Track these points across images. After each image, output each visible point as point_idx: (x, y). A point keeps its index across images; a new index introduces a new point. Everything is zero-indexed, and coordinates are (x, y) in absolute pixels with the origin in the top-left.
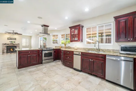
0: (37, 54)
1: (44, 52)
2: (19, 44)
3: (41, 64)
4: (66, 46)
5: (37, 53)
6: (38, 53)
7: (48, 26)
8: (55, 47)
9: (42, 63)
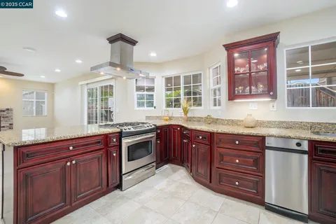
0: (101, 152)
1: (126, 142)
2: (11, 110)
3: (117, 192)
4: (189, 115)
5: (102, 146)
6: (107, 146)
7: (133, 43)
8: (148, 118)
9: (119, 187)
